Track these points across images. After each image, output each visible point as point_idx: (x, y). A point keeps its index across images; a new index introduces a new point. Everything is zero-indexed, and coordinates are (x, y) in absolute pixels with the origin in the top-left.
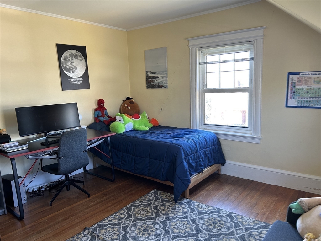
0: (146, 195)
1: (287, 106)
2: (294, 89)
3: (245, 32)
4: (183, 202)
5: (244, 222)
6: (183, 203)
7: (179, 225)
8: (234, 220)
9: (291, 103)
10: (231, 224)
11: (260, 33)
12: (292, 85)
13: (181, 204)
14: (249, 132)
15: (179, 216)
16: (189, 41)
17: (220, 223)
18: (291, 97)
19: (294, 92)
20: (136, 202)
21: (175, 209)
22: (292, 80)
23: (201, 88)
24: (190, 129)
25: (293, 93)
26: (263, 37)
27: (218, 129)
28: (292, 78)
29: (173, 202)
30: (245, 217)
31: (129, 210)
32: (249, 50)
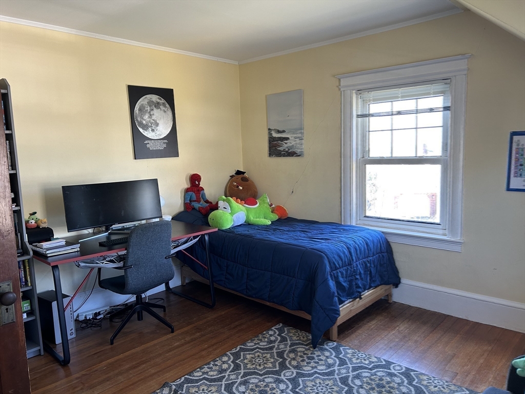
0: (265, 332)
1: (508, 189)
2: (521, 160)
3: (438, 63)
4: (327, 348)
5: (432, 387)
6: (327, 350)
7: (320, 386)
8: (414, 383)
9: (516, 183)
10: (408, 388)
11: (463, 64)
12: (517, 153)
13: (323, 350)
14: (441, 232)
15: (319, 370)
16: (340, 80)
17: (389, 387)
18: (516, 173)
19: (521, 165)
20: (249, 345)
21: (313, 358)
22: (518, 145)
23: (360, 156)
24: (341, 225)
25: (520, 167)
26: (466, 72)
27: (388, 225)
28: (518, 140)
29: (311, 347)
30: (434, 378)
31: (237, 356)
32: (442, 93)
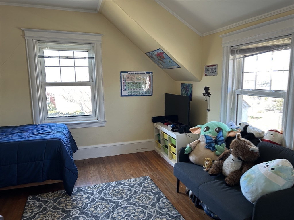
1: (121, 95)
2: (125, 83)
3: (86, 35)
9: (124, 93)
11: (99, 38)
12: (123, 81)
16: (23, 31)
18: (124, 89)
19: (125, 85)
22: (124, 77)
25: (125, 86)
26: (101, 42)
28: (123, 75)
32: (87, 50)
